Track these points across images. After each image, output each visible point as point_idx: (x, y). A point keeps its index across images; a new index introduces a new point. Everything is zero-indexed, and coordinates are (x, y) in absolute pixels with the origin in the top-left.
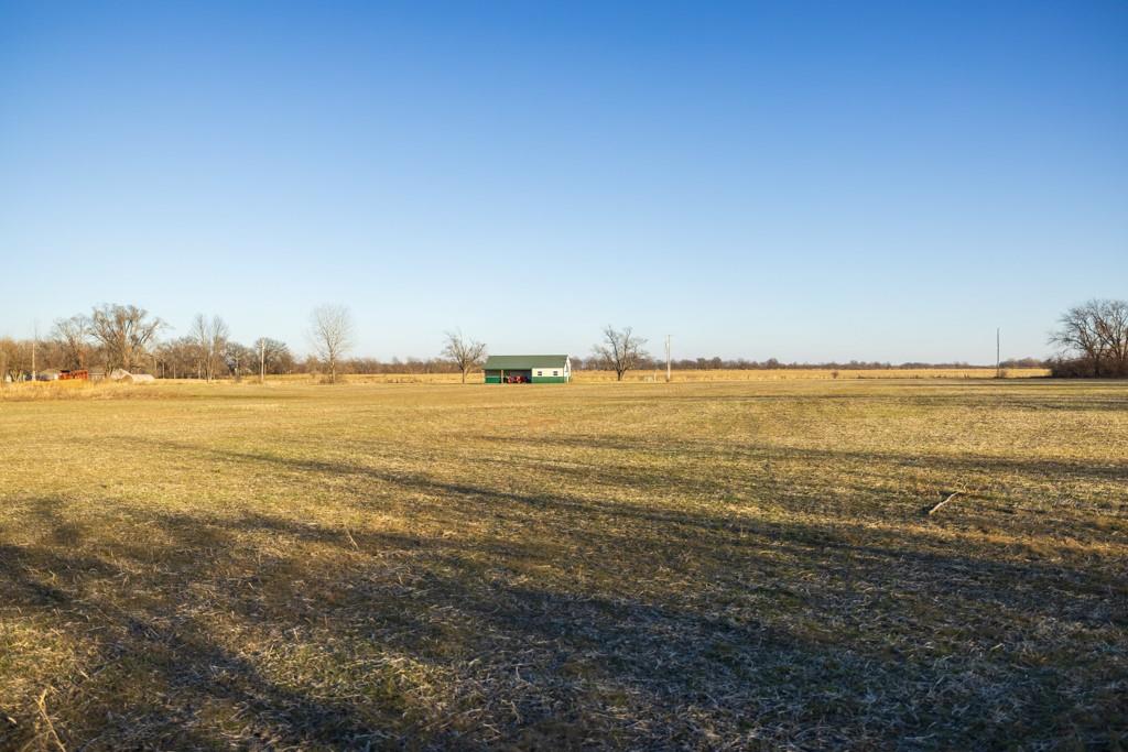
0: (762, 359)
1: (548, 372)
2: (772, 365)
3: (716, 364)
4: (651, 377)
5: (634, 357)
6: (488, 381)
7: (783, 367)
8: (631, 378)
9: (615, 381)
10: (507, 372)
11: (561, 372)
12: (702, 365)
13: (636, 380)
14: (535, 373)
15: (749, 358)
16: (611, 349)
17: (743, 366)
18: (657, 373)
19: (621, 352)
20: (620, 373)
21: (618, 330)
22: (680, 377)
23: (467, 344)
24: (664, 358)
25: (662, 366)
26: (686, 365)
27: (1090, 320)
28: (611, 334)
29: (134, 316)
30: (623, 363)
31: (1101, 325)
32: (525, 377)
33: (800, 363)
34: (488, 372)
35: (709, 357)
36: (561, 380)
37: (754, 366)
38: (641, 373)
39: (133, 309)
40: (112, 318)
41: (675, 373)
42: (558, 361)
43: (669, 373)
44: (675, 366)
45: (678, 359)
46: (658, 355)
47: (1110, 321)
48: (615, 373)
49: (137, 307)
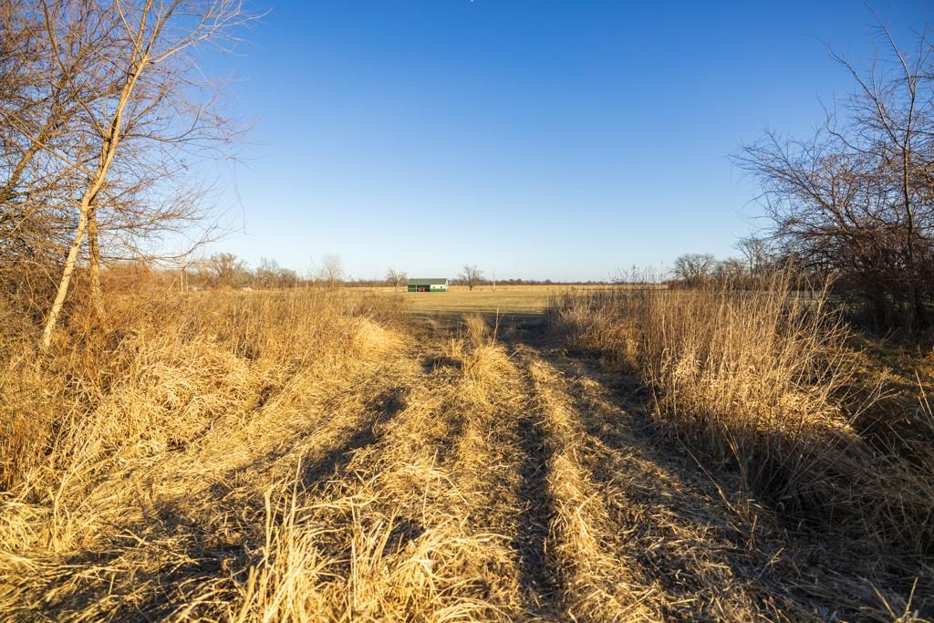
0: (542, 280)
1: (438, 287)
2: (548, 283)
3: (519, 282)
4: (486, 289)
5: (478, 280)
6: (409, 291)
7: (554, 284)
8: (476, 289)
9: (469, 291)
10: (418, 286)
11: (444, 286)
12: (512, 283)
13: (479, 291)
14: (432, 287)
15: (536, 280)
16: (467, 275)
17: (533, 283)
18: (489, 287)
19: (472, 277)
20: (471, 287)
21: (470, 266)
22: (500, 289)
23: (398, 273)
24: (492, 280)
25: (491, 283)
26: (504, 283)
27: (686, 263)
28: (467, 269)
29: (231, 259)
30: (473, 282)
31: (691, 265)
32: (427, 289)
33: (562, 282)
34: (410, 286)
35: (515, 279)
36: (444, 290)
37: (538, 284)
38: (481, 287)
39: (229, 255)
40: (219, 260)
41: (498, 287)
42: (442, 281)
43: (494, 287)
44: (497, 283)
45: (500, 280)
46: (488, 278)
47: (694, 263)
48: (468, 287)
49: (231, 253)
